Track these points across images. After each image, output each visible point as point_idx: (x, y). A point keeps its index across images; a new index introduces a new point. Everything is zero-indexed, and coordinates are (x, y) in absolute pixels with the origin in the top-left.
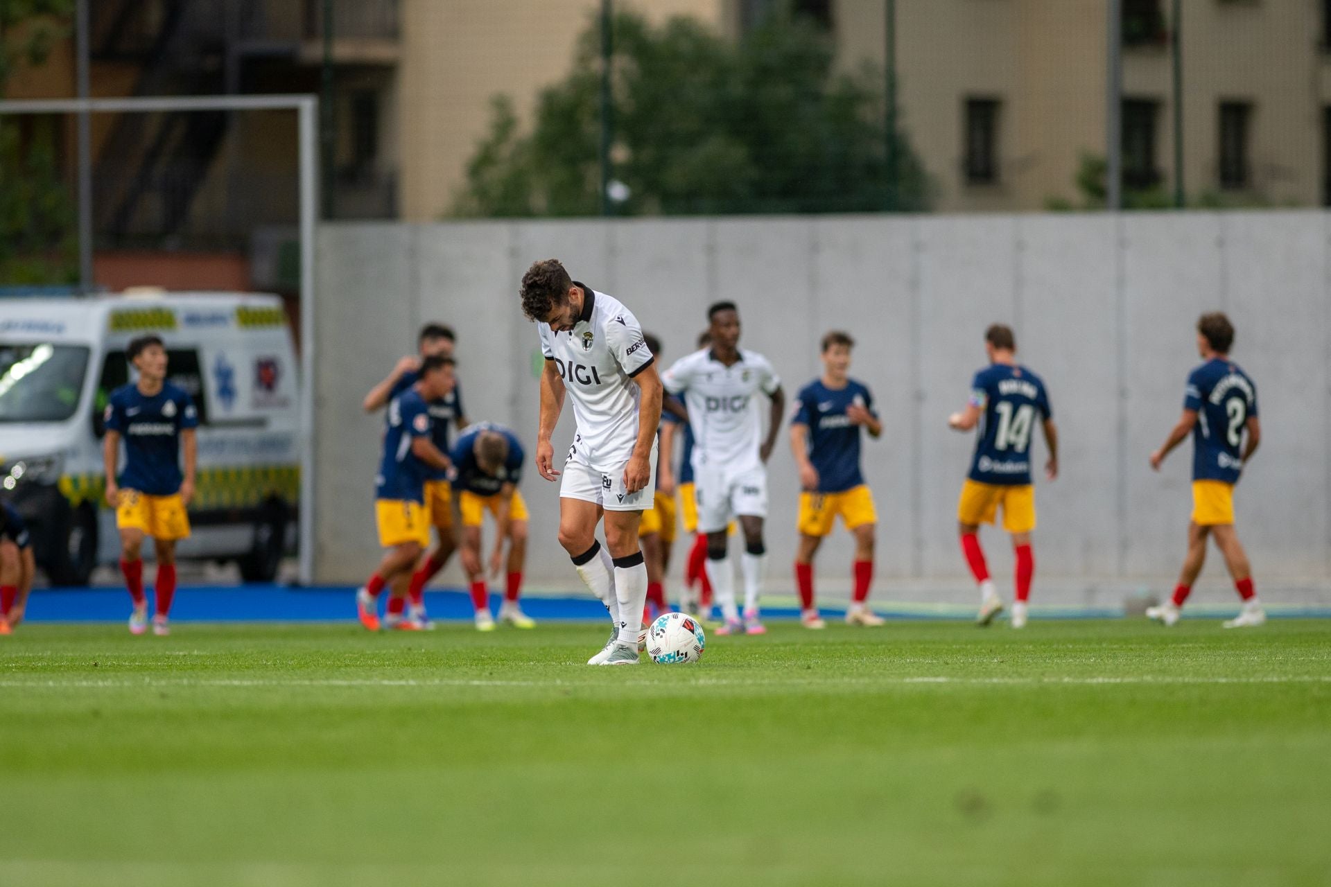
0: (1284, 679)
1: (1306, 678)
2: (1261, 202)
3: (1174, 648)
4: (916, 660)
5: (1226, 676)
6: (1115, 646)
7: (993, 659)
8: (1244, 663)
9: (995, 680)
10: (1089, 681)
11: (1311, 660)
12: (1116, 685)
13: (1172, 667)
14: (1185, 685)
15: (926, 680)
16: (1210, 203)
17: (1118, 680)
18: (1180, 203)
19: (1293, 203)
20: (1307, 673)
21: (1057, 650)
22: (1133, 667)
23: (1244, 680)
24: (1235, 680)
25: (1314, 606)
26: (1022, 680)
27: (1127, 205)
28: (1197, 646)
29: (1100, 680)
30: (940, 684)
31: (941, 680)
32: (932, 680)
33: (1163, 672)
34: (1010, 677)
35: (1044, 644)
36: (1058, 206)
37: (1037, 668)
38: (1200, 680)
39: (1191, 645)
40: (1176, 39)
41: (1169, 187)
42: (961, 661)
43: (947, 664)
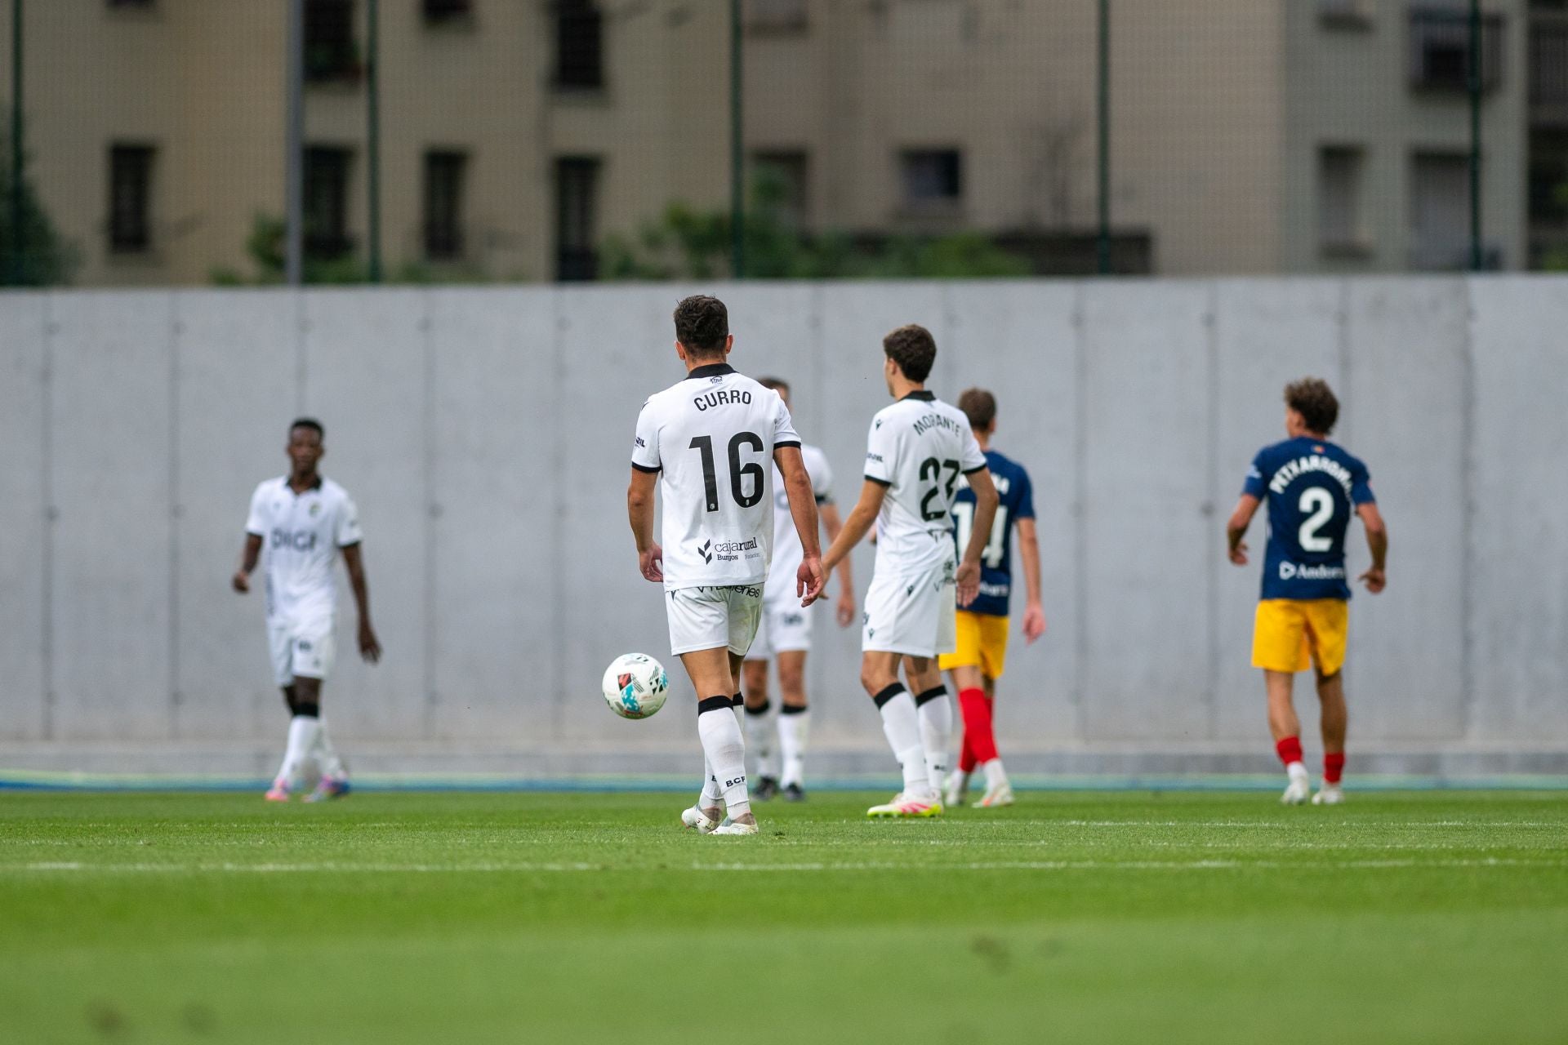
0: (498, 867)
1: (526, 866)
2: (476, 275)
3: (363, 828)
4: (43, 841)
5: (427, 863)
6: (291, 826)
7: (138, 840)
8: (449, 847)
9: (140, 867)
10: (257, 868)
11: (533, 844)
12: (290, 874)
13: (359, 852)
14: (376, 874)
15: (54, 866)
16: (413, 277)
17: (293, 867)
18: (375, 276)
19: (517, 277)
20: (528, 859)
21: (218, 830)
22: (312, 851)
23: (448, 868)
24: (438, 868)
25: (539, 776)
26: (172, 867)
27: (310, 279)
28: (391, 825)
29: (270, 867)
30: (71, 872)
31: (73, 866)
32: (61, 866)
33: (350, 857)
34: (158, 863)
35: (202, 822)
36: (225, 280)
37: (192, 852)
38: (394, 867)
39: (384, 825)
40: (371, 69)
41: (362, 256)
42: (99, 843)
43: (81, 846)
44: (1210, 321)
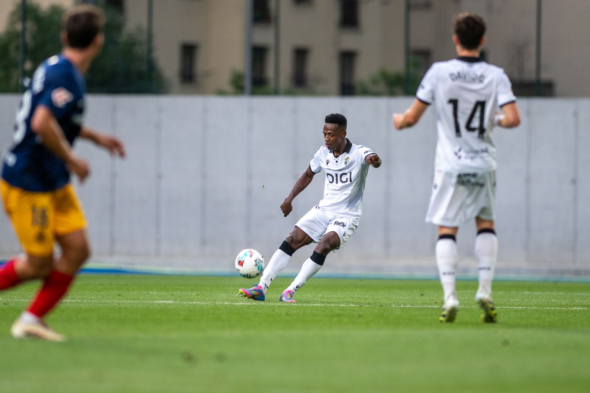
0: (322, 305)
1: (332, 305)
2: (312, 93)
4: (159, 293)
7: (193, 293)
9: (194, 303)
11: (334, 297)
12: (249, 306)
15: (164, 302)
16: (289, 93)
18: (276, 92)
19: (326, 94)
20: (333, 302)
21: (221, 290)
24: (301, 305)
26: (206, 303)
27: (254, 93)
30: (170, 304)
31: (170, 302)
32: (166, 302)
34: (201, 302)
35: (215, 287)
36: (221, 93)
37: (213, 297)
40: (276, 19)
41: (272, 86)
42: (179, 294)
43: (173, 295)
44: (576, 114)
